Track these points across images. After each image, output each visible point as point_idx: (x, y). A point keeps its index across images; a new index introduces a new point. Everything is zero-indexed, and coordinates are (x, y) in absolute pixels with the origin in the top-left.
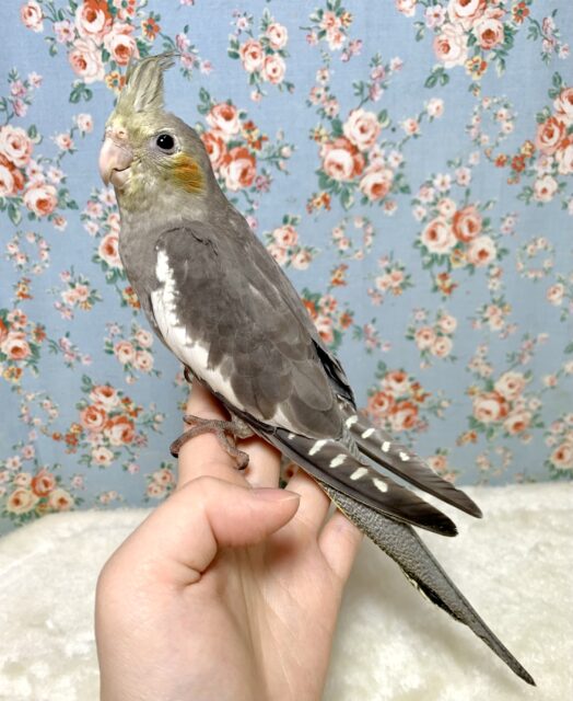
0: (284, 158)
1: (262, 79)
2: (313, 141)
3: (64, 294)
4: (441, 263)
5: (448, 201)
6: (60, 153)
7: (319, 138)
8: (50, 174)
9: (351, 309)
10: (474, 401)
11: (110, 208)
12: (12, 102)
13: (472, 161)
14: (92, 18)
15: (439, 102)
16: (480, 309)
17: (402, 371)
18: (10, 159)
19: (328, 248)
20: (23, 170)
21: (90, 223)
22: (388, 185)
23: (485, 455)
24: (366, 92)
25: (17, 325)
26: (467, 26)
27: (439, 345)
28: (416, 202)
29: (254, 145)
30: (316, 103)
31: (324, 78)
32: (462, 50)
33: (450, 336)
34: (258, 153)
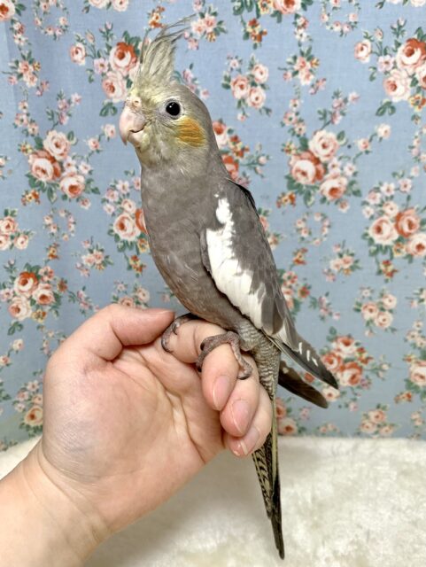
0: (261, 165)
1: (247, 105)
2: (284, 153)
3: (84, 257)
4: (385, 252)
5: (392, 204)
6: (90, 151)
7: (289, 151)
8: (81, 167)
9: (309, 283)
10: (410, 366)
11: (124, 195)
12: (58, 114)
13: (413, 173)
14: (122, 57)
15: (387, 127)
16: (418, 291)
17: (349, 336)
18: (52, 154)
19: (292, 235)
20: (61, 164)
21: (108, 206)
22: (343, 189)
23: (419, 413)
24: (329, 117)
25: (46, 278)
26: (411, 71)
27: (381, 318)
28: (365, 203)
29: (238, 154)
30: (288, 124)
31: (295, 105)
32: (406, 89)
33: (391, 311)
34: (241, 160)
